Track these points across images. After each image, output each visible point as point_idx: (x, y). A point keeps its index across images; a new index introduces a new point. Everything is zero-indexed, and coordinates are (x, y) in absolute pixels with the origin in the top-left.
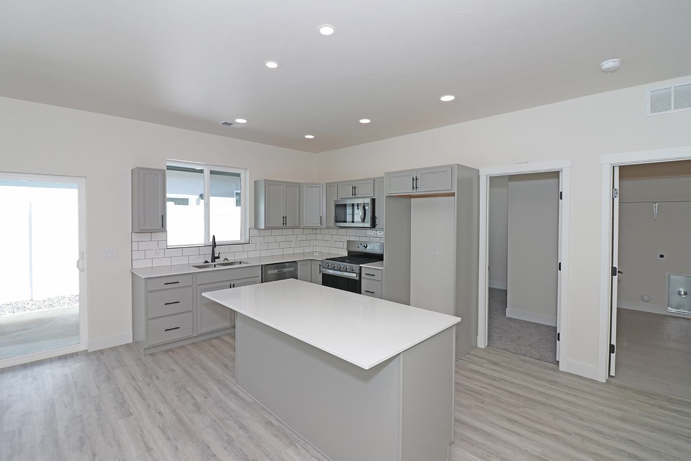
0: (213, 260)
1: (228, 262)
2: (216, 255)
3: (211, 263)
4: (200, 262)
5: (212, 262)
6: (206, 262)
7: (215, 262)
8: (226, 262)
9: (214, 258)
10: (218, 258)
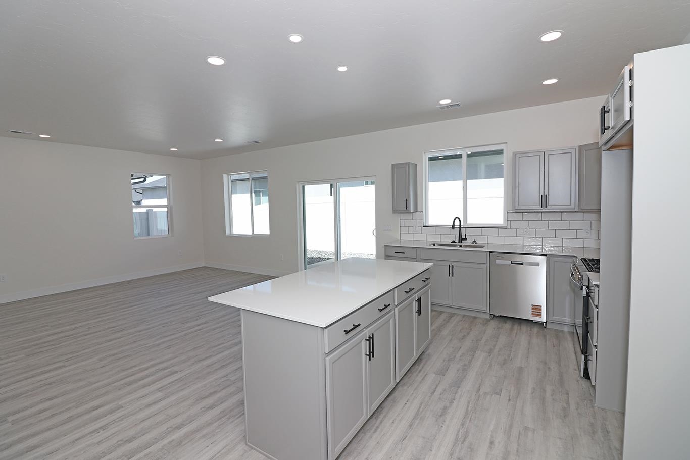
0: (460, 241)
1: (476, 245)
2: (463, 237)
3: (457, 244)
4: (448, 241)
5: (459, 243)
6: (454, 242)
7: (462, 243)
8: (474, 244)
9: (461, 240)
10: (465, 239)
